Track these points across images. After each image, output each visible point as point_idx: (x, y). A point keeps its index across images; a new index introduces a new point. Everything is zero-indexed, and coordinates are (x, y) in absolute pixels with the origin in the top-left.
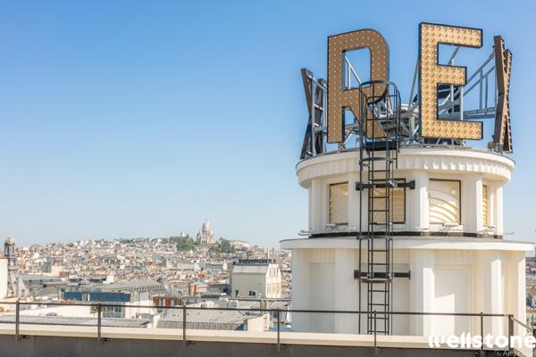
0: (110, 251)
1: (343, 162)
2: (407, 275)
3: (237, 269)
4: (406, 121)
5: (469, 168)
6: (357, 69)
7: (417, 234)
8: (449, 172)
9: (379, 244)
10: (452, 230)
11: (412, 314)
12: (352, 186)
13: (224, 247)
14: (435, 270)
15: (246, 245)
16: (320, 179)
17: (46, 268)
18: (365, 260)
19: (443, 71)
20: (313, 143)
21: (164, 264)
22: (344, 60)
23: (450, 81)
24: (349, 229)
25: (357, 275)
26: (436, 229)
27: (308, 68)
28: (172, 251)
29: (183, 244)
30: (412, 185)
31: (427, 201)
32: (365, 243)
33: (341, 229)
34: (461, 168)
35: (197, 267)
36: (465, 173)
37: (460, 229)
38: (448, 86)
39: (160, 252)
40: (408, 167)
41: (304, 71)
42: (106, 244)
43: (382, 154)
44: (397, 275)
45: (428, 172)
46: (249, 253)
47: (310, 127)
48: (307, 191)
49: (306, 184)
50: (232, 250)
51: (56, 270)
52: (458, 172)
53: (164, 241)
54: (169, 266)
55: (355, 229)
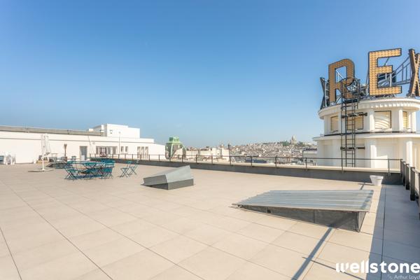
0: (260, 147)
1: (335, 109)
2: (364, 148)
3: (305, 152)
4: (365, 90)
5: (394, 105)
6: (341, 74)
7: (369, 133)
8: (384, 108)
9: (349, 137)
10: (386, 130)
11: (366, 160)
12: (340, 117)
13: (301, 145)
14: (377, 146)
15: (310, 144)
16: (327, 115)
17: (240, 152)
18: (344, 143)
19: (381, 69)
20: (326, 103)
21: (278, 151)
22: (335, 72)
23: (384, 72)
24: (338, 133)
25: (342, 148)
26: (378, 130)
27: (323, 77)
28: (281, 147)
29: (285, 144)
30: (366, 114)
31: (373, 120)
32: (344, 137)
33: (336, 133)
34: (390, 106)
35: (290, 152)
36: (392, 108)
37: (391, 130)
38: (384, 74)
39: (277, 147)
40: (364, 107)
41: (321, 78)
42: (258, 145)
43: (350, 104)
44: (359, 148)
45: (374, 109)
46: (310, 146)
47: (324, 98)
48: (323, 121)
49: (322, 118)
50: (304, 146)
51: (243, 153)
52: (388, 107)
53: (278, 143)
54: (280, 151)
55: (340, 132)
